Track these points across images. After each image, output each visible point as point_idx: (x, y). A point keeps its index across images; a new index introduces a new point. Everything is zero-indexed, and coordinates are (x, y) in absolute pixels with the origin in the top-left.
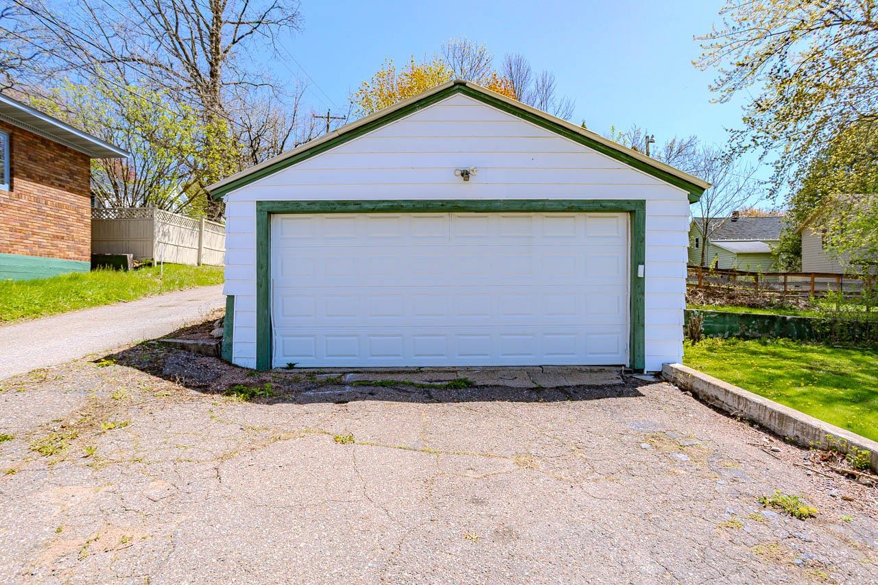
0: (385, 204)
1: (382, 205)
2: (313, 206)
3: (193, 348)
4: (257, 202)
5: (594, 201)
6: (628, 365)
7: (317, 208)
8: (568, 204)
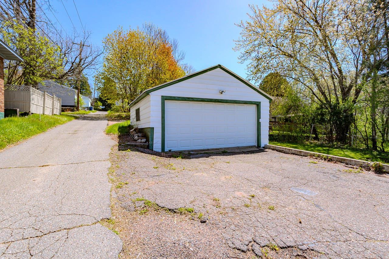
0: (200, 99)
1: (199, 99)
2: (179, 98)
3: (139, 146)
4: (162, 96)
5: (250, 101)
6: (256, 146)
7: (180, 99)
8: (244, 102)
